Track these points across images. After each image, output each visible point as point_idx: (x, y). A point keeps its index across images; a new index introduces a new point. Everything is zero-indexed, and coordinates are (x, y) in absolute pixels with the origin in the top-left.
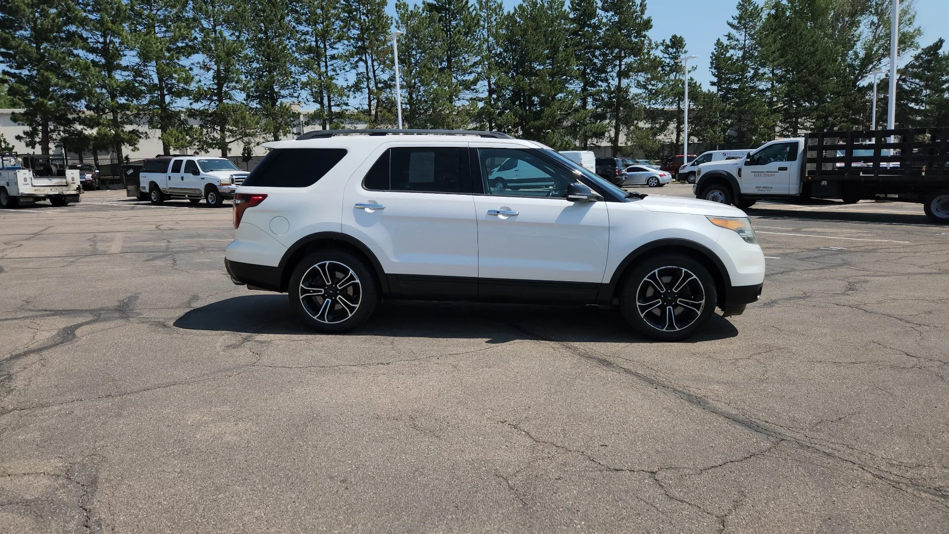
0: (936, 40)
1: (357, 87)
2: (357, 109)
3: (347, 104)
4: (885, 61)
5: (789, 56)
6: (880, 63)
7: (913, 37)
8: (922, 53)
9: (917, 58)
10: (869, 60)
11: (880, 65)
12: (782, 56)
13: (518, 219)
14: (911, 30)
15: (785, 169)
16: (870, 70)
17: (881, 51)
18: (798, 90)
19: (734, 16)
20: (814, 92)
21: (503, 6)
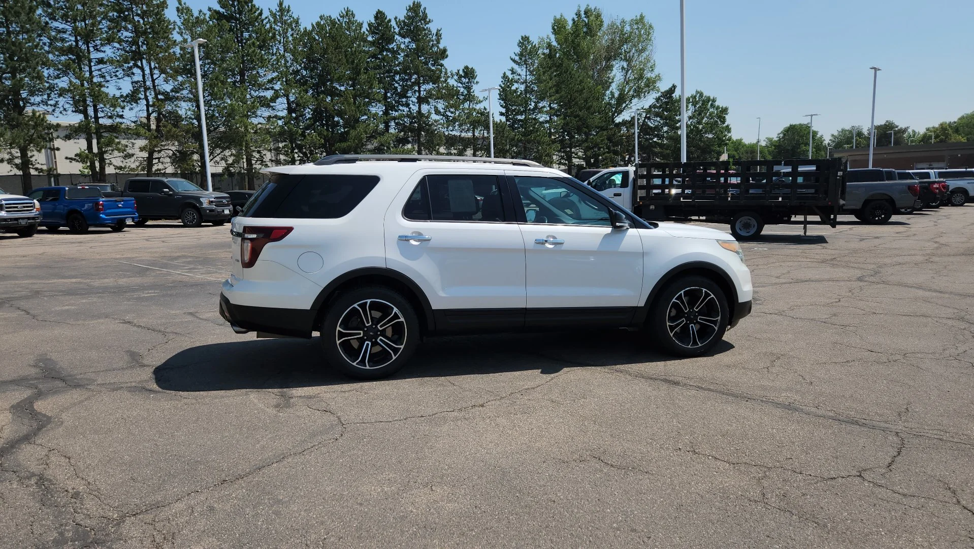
0: (670, 86)
1: (133, 98)
2: (134, 122)
3: (121, 117)
4: (635, 101)
5: (563, 93)
6: (631, 103)
7: (654, 82)
8: (661, 96)
9: (658, 99)
10: (622, 100)
11: (631, 105)
12: (557, 92)
13: (564, 247)
14: (653, 76)
15: (619, 195)
16: (624, 109)
17: (631, 93)
18: (571, 123)
19: (516, 53)
20: (583, 127)
21: (300, 22)
